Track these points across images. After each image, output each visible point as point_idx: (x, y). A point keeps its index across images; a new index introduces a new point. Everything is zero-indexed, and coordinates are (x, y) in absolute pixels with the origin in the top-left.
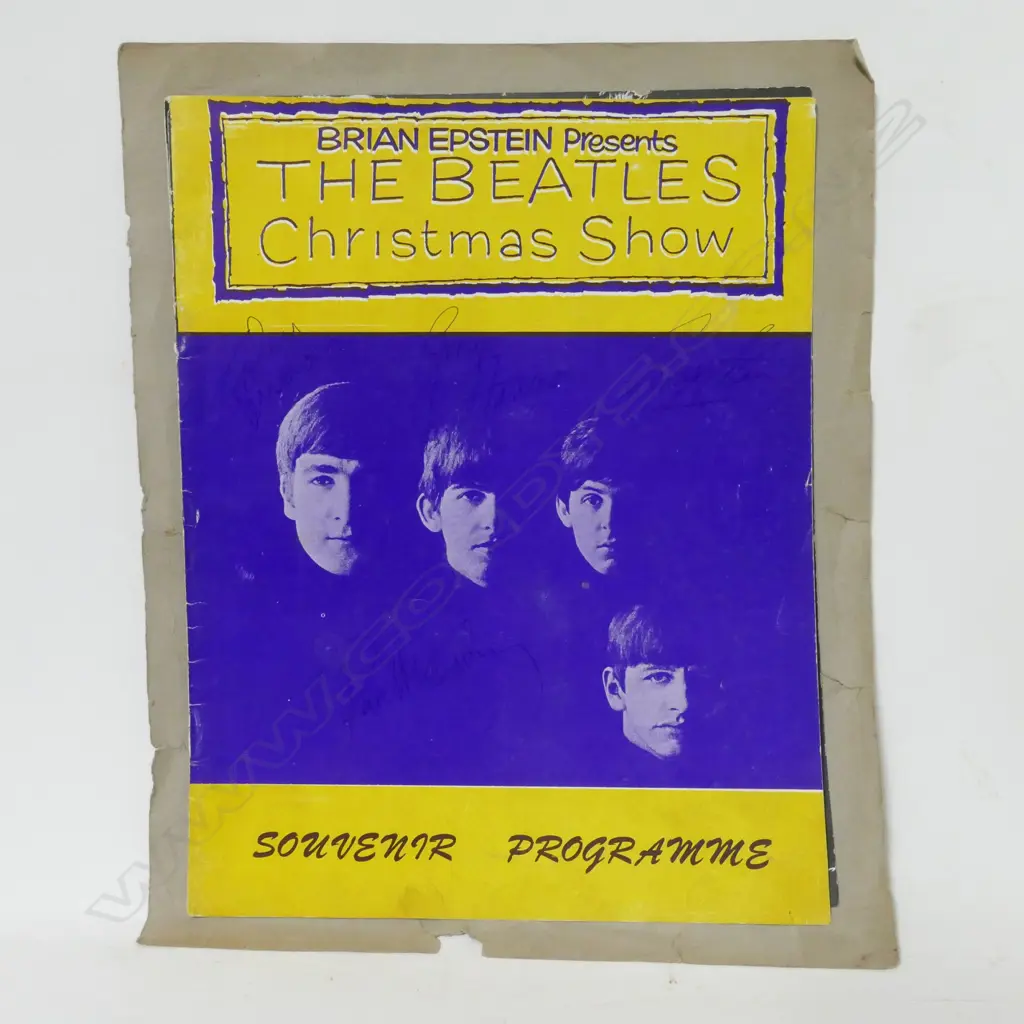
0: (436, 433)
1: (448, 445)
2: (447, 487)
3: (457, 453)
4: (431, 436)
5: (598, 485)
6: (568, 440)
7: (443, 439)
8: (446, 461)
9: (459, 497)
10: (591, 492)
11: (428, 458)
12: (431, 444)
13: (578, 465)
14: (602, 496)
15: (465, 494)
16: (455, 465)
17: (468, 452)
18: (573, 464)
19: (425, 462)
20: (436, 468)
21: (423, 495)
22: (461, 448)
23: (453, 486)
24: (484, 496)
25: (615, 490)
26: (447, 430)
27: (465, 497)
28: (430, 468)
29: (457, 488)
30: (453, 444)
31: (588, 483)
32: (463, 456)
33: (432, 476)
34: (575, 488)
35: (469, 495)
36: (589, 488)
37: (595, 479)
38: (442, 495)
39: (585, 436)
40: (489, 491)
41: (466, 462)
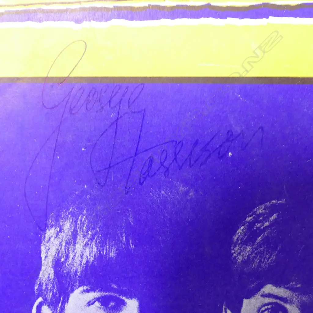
0: (57, 218)
1: (75, 235)
2: (73, 291)
3: (86, 245)
4: (50, 222)
5: (281, 292)
6: (241, 230)
7: (67, 226)
8: (71, 255)
9: (90, 304)
10: (271, 300)
11: (48, 250)
12: (51, 232)
13: (255, 265)
14: (288, 306)
15: (98, 299)
16: (84, 261)
17: (103, 244)
18: (246, 262)
19: (43, 255)
20: (58, 265)
21: (40, 299)
22: (92, 239)
23: (81, 289)
24: (123, 303)
25: (305, 298)
26: (72, 214)
27: (97, 304)
28: (50, 264)
29: (87, 291)
30: (80, 233)
31: (268, 288)
32: (95, 249)
33: (52, 276)
34: (250, 295)
35: (104, 301)
36: (269, 295)
37: (277, 284)
38: (66, 299)
39: (267, 224)
40: (130, 297)
41: (100, 257)
